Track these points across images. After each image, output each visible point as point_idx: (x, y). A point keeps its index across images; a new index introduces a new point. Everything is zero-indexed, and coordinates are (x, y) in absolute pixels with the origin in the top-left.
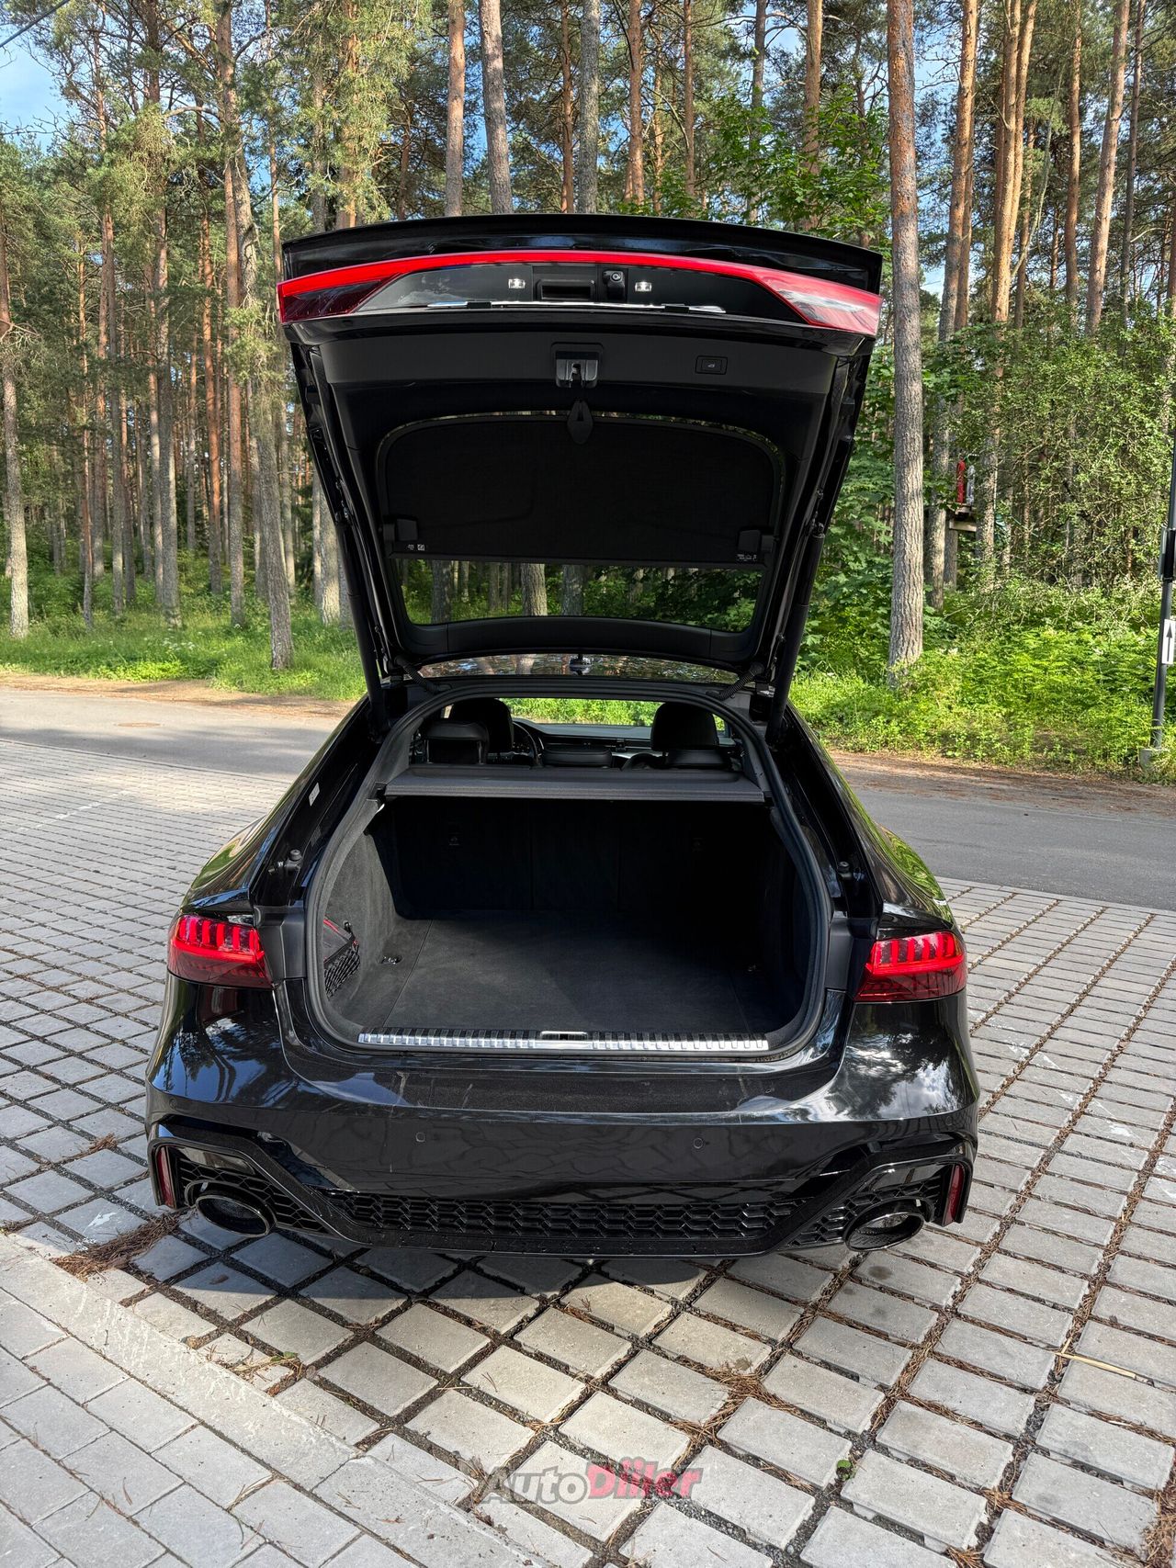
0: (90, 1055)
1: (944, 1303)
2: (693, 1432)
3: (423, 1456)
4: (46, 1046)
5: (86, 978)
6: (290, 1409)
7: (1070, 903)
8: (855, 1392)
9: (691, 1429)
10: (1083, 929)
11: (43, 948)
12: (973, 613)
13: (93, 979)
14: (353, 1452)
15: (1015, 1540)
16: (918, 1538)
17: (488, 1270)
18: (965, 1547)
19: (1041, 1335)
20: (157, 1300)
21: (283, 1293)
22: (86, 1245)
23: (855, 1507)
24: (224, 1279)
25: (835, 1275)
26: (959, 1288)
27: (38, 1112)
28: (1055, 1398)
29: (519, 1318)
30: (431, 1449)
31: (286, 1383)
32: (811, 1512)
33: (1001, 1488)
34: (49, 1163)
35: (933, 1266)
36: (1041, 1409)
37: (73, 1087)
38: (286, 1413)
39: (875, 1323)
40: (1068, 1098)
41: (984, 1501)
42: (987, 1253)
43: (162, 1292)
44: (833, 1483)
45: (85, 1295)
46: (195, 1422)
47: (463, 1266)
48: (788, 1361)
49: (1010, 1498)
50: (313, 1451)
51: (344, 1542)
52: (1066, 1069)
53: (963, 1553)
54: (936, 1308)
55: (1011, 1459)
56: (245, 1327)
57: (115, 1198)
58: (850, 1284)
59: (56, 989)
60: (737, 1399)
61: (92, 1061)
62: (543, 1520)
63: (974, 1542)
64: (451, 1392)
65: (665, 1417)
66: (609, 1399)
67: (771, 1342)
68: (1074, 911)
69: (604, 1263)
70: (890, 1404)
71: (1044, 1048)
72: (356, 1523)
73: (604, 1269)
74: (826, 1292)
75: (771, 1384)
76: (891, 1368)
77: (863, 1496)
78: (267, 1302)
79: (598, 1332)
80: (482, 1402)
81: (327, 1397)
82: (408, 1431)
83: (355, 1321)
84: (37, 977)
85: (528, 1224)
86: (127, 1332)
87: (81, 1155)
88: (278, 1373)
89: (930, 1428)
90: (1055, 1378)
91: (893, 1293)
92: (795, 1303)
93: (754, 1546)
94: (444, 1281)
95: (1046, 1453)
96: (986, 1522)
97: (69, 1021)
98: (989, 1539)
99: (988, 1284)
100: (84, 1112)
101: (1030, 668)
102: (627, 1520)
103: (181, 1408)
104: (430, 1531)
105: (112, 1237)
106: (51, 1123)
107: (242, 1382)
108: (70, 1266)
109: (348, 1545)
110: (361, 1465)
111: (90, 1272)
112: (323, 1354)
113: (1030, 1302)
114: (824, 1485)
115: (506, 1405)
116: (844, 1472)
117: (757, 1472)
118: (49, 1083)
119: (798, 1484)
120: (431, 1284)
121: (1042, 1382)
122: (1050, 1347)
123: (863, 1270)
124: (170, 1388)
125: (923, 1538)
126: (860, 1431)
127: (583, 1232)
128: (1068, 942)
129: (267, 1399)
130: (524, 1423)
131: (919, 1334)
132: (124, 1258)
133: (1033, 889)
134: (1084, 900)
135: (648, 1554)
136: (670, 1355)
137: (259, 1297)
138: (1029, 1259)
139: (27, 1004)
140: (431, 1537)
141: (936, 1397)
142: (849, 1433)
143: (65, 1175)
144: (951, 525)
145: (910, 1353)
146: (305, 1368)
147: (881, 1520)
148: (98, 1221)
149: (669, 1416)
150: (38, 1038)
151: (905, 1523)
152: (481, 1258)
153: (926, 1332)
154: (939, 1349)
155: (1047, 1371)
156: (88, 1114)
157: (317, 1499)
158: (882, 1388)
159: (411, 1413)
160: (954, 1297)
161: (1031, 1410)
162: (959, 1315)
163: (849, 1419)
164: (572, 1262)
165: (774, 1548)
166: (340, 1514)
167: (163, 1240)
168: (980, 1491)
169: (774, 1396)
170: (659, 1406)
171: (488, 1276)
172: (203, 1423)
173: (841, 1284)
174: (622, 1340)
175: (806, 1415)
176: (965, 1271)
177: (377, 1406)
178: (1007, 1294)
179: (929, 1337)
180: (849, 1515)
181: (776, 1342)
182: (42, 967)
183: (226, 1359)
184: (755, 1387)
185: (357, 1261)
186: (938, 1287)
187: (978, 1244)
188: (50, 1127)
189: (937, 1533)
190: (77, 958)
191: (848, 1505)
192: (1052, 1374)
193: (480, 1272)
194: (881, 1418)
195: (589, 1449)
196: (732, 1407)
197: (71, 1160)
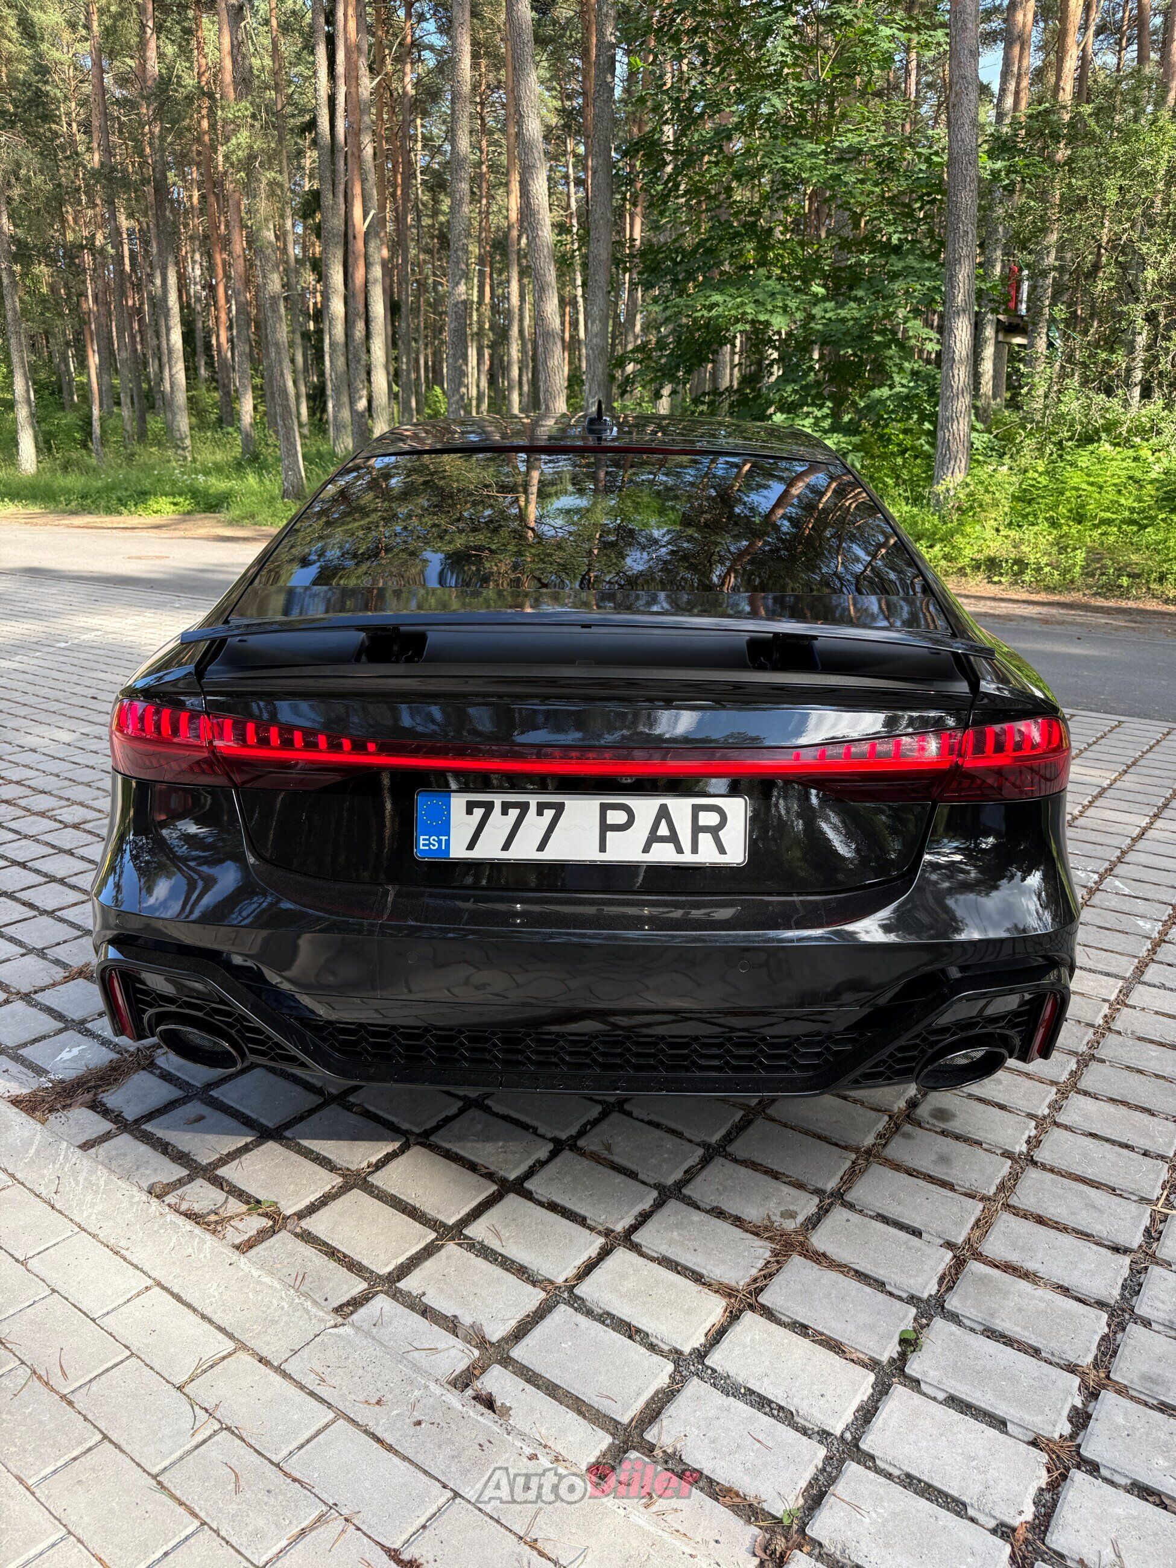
0: (73, 881)
1: (1017, 1150)
2: (730, 1296)
3: (416, 1320)
4: (26, 872)
5: (75, 803)
6: (262, 1268)
7: (1133, 725)
8: (918, 1250)
9: (727, 1291)
10: (1148, 751)
11: (31, 773)
12: (1024, 428)
13: (82, 804)
14: (332, 1319)
15: (1118, 1428)
16: (999, 1424)
17: (497, 1108)
18: (1056, 1436)
19: (1132, 1186)
20: (125, 1141)
21: (265, 1134)
22: (51, 1081)
23: (923, 1385)
24: (200, 1118)
25: (890, 1117)
26: (1033, 1133)
27: (12, 940)
28: (1154, 1259)
29: (530, 1162)
30: (425, 1311)
31: (263, 1235)
32: (871, 1391)
33: (1096, 1365)
34: (18, 993)
35: (1002, 1107)
36: (1137, 1272)
37: (51, 913)
38: (256, 1273)
39: (938, 1172)
40: (1146, 926)
41: (1077, 1381)
42: (1063, 1094)
43: (131, 1133)
44: (895, 1356)
45: (38, 1137)
46: (150, 1282)
47: (469, 1104)
48: (839, 1214)
49: (1108, 1377)
50: (284, 1318)
51: (314, 1429)
52: (1141, 895)
53: (1055, 1443)
54: (1007, 1154)
55: (1106, 1330)
56: (221, 1172)
57: (87, 1030)
58: (907, 1128)
59: (42, 814)
60: (780, 1258)
61: (73, 887)
62: (554, 1398)
63: (1067, 1429)
64: (451, 1248)
65: (698, 1278)
66: (632, 1257)
67: (818, 1192)
68: (1138, 733)
69: (626, 1100)
70: (959, 1264)
71: (1115, 872)
72: (330, 1406)
73: (627, 1107)
74: (880, 1136)
75: (819, 1240)
76: (961, 1222)
77: (932, 1373)
78: (246, 1145)
79: (619, 1179)
80: (486, 1258)
81: (309, 1251)
82: (401, 1291)
83: (345, 1165)
84: (23, 802)
85: (542, 1058)
86: (81, 1179)
87: (54, 985)
88: (256, 1223)
89: (1008, 1293)
90: (1152, 1235)
91: (957, 1137)
92: (845, 1148)
93: (804, 1431)
94: (447, 1120)
95: (1147, 1323)
96: (1080, 1405)
97: (53, 847)
98: (1085, 1426)
99: (1067, 1128)
100: (61, 940)
101: (1084, 486)
102: (652, 1398)
103: (136, 1267)
104: (417, 1415)
105: (80, 1073)
106: (23, 951)
107: (208, 1236)
108: (29, 1105)
109: (319, 1432)
110: (339, 1336)
111: (51, 1110)
112: (306, 1202)
113: (1117, 1149)
114: (884, 1358)
115: (513, 1262)
116: (909, 1344)
117: (806, 1343)
118: (26, 909)
119: (854, 1356)
120: (433, 1123)
121: (1136, 1240)
122: (1143, 1200)
123: (923, 1112)
124: (123, 1243)
125: (1005, 1424)
126: (925, 1296)
127: (606, 1067)
128: (1134, 764)
129: (235, 1256)
130: (534, 1283)
131: (990, 1184)
132: (91, 1095)
133: (1091, 710)
134: (1147, 721)
135: (677, 1440)
136: (702, 1205)
137: (239, 1138)
138: (1112, 1100)
139: (10, 830)
140: (419, 1423)
141: (1014, 1257)
142: (912, 1297)
143: (35, 1006)
144: (1001, 338)
145: (981, 1206)
146: (286, 1218)
147: (954, 1402)
148: (66, 1055)
149: (702, 1276)
150: (19, 864)
151: (983, 1405)
152: (488, 1096)
153: (998, 1181)
154: (1013, 1201)
155: (1142, 1228)
156: (65, 942)
157: (285, 1375)
158: (949, 1245)
159: (404, 1270)
160: (1028, 1142)
161: (1126, 1272)
162: (1035, 1163)
163: (912, 1281)
164: (591, 1099)
165: (829, 1434)
166: (312, 1394)
167: (135, 1077)
168: (1072, 1368)
169: (824, 1255)
170: (690, 1265)
171: (497, 1115)
172: (159, 1284)
173: (898, 1127)
174: (648, 1189)
175: (861, 1276)
176: (1039, 1113)
177: (365, 1262)
178: (1090, 1139)
179: (1002, 1187)
180: (916, 1395)
181: (824, 1192)
182: (29, 792)
183: (197, 1208)
184: (802, 1244)
185: (351, 1099)
186: (1010, 1131)
187: (1053, 1083)
188: (23, 955)
189: (1021, 1419)
190: (67, 783)
191: (914, 1384)
192: (1147, 1231)
193: (487, 1110)
194: (949, 1280)
195: (608, 1314)
196: (775, 1266)
197: (42, 990)
